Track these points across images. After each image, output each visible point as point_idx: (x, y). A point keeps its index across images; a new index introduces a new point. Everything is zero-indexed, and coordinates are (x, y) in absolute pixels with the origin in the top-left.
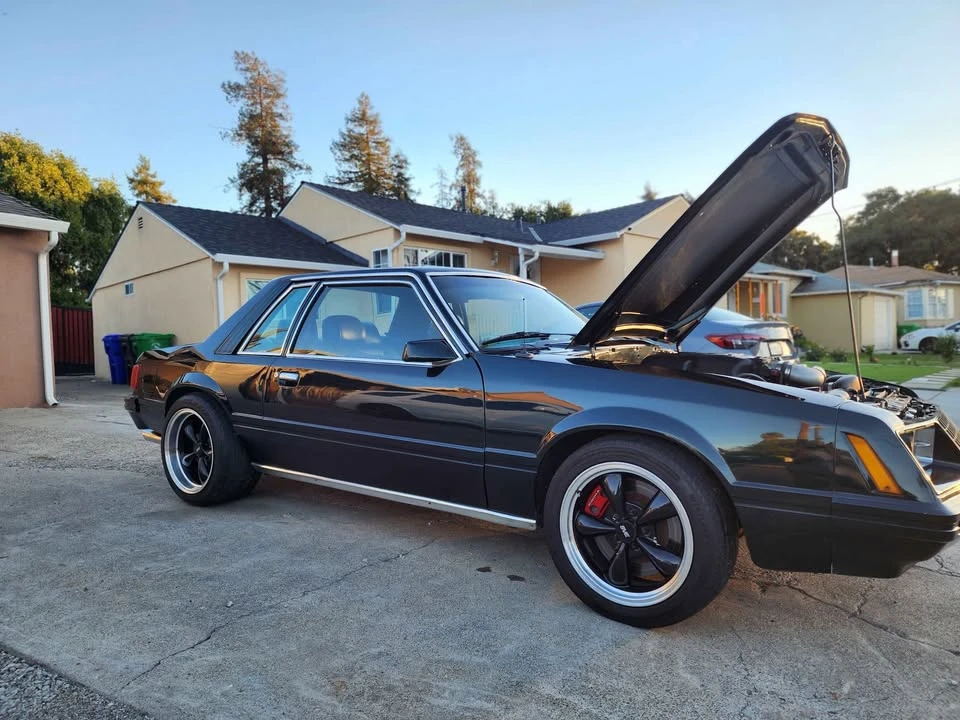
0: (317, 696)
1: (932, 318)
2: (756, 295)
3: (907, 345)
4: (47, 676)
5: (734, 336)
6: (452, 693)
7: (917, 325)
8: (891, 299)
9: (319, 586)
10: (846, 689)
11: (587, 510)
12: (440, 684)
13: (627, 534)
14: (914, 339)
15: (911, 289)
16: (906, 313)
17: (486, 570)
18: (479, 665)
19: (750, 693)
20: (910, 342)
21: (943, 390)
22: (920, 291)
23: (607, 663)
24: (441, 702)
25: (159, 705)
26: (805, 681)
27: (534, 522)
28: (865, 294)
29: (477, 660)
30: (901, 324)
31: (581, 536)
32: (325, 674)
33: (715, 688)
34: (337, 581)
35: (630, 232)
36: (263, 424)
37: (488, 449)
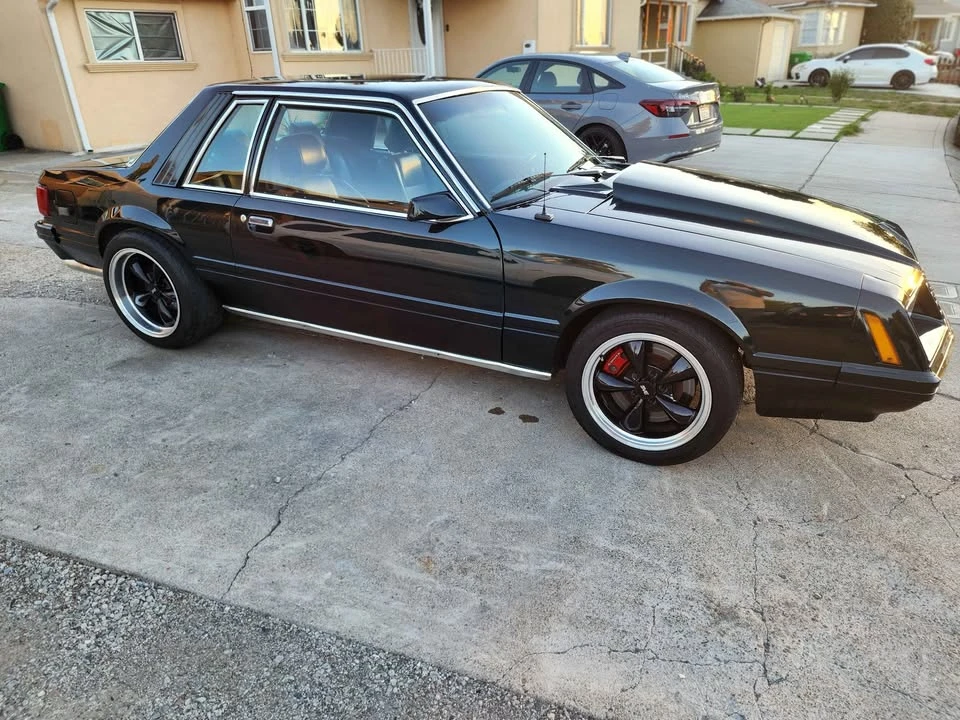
0: (414, 575)
1: (823, 44)
2: (664, 20)
3: (798, 77)
4: (144, 587)
5: (668, 102)
6: (526, 556)
7: (809, 53)
8: (789, 23)
9: (353, 446)
10: (825, 511)
11: (606, 368)
12: (512, 548)
13: (646, 392)
14: (805, 70)
15: (810, 11)
16: (800, 40)
17: (498, 411)
18: (536, 523)
19: (755, 523)
20: (801, 74)
21: (835, 140)
22: (817, 14)
23: (638, 508)
24: (522, 567)
25: (275, 604)
26: (792, 505)
27: (550, 375)
28: (768, 19)
29: (531, 517)
30: (795, 52)
31: (601, 392)
32: (408, 550)
33: (729, 522)
34: (367, 439)
36: (236, 270)
37: (508, 314)
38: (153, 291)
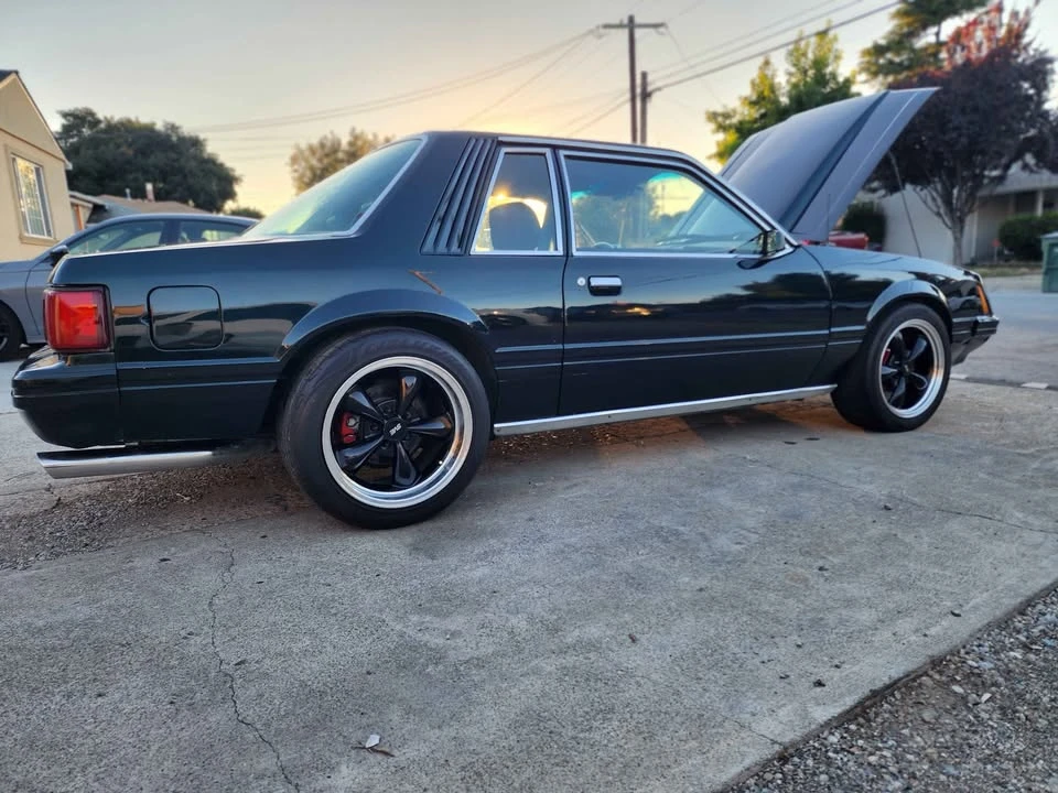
13: (908, 370)
17: (792, 442)
27: (837, 386)
36: (564, 355)
37: (833, 330)
38: (393, 432)
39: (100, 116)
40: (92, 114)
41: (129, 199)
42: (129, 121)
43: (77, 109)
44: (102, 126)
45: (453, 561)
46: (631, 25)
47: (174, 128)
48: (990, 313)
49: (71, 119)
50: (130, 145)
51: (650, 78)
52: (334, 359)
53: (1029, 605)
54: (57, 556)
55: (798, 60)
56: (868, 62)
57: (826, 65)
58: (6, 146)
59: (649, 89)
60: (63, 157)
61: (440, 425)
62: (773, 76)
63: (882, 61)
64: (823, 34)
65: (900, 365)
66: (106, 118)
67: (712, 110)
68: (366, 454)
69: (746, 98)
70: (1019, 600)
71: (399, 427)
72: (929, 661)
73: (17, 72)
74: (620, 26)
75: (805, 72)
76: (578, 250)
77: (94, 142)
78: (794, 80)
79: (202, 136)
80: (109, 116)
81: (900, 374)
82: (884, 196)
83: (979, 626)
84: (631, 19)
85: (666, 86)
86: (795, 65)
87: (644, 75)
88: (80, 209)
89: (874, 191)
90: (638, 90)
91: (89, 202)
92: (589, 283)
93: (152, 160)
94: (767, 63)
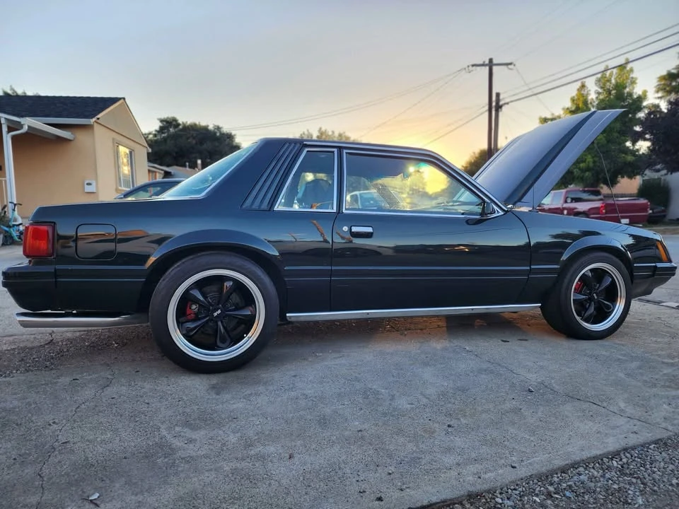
13: (596, 297)
27: (540, 305)
35: (98, 121)
36: (331, 273)
37: (533, 267)
38: (215, 314)
39: (180, 121)
40: (175, 120)
41: (188, 169)
42: (195, 125)
43: (168, 118)
44: (181, 127)
45: (228, 396)
46: (491, 64)
47: (219, 128)
48: (670, 261)
49: (165, 123)
50: (194, 138)
51: (501, 97)
52: (179, 269)
53: (573, 467)
54: (28, 371)
55: (604, 84)
56: (664, 84)
57: (625, 88)
58: (113, 139)
59: (501, 103)
60: (146, 145)
61: (248, 312)
62: (588, 94)
63: (674, 84)
64: (622, 67)
65: (590, 294)
66: (183, 123)
67: (543, 117)
68: (198, 326)
69: (568, 109)
70: (567, 462)
71: (219, 312)
72: (466, 494)
73: (124, 99)
74: (483, 65)
75: (609, 92)
76: (346, 209)
77: (174, 137)
78: (601, 97)
79: (233, 133)
80: (185, 121)
81: (591, 299)
82: (666, 174)
83: (523, 476)
84: (491, 60)
85: (512, 101)
86: (602, 88)
87: (498, 95)
88: (157, 174)
89: (658, 171)
90: (494, 104)
91: (162, 170)
92: (351, 229)
93: (205, 146)
94: (583, 86)
